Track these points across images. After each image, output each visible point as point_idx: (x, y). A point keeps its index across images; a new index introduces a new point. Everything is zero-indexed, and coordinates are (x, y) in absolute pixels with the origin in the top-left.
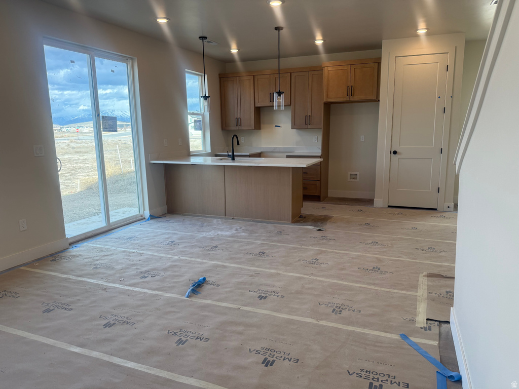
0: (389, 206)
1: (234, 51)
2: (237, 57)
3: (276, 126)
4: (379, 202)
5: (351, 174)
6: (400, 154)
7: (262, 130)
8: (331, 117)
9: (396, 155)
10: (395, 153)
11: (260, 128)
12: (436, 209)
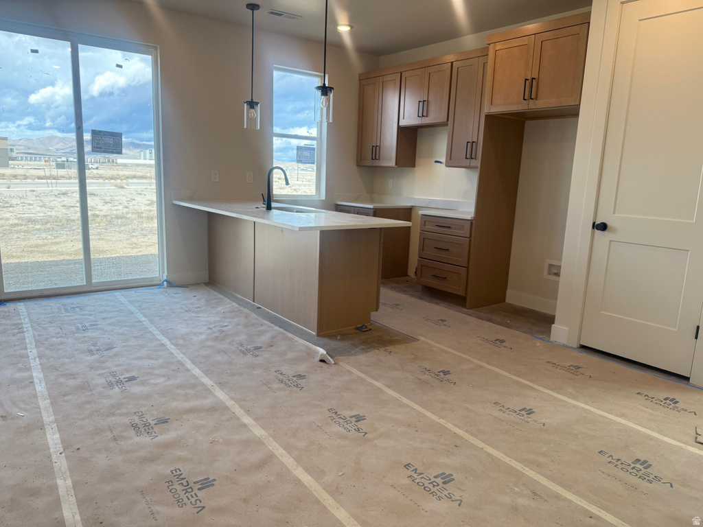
0: (583, 347)
1: (344, 29)
2: (348, 40)
3: (436, 162)
4: (561, 332)
5: (550, 265)
6: (614, 230)
7: (417, 169)
8: (524, 145)
9: (606, 233)
10: (603, 227)
11: (413, 165)
12: (687, 379)
